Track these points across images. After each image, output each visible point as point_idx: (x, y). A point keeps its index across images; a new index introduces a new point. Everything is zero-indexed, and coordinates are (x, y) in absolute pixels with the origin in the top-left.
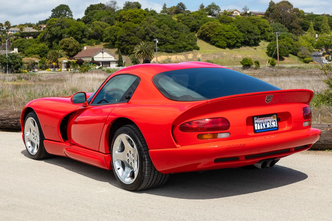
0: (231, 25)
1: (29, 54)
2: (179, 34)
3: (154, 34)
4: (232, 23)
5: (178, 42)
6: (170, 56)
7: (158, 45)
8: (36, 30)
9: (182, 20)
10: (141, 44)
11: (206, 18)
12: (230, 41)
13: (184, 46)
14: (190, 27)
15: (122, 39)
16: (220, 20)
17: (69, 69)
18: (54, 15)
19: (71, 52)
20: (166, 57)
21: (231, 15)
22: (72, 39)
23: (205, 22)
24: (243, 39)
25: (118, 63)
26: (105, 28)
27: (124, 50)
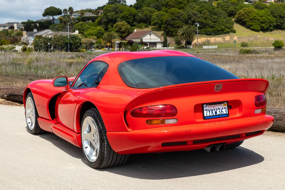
0: (264, 11)
1: (88, 35)
2: (218, 19)
3: (195, 19)
4: (266, 9)
5: (217, 26)
6: (209, 38)
7: (199, 28)
8: (95, 15)
9: (221, 6)
10: (184, 27)
11: (243, 4)
12: (264, 25)
13: (222, 29)
14: (228, 13)
15: (167, 23)
16: (255, 6)
17: (121, 49)
18: (111, 1)
19: (124, 34)
20: (206, 39)
21: (265, 2)
22: (124, 23)
23: (241, 8)
24: (276, 23)
25: (164, 44)
26: (153, 13)
27: (169, 33)
